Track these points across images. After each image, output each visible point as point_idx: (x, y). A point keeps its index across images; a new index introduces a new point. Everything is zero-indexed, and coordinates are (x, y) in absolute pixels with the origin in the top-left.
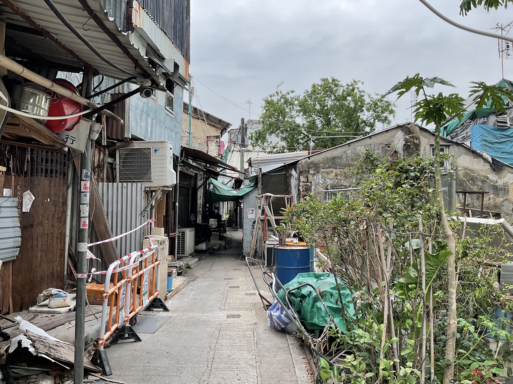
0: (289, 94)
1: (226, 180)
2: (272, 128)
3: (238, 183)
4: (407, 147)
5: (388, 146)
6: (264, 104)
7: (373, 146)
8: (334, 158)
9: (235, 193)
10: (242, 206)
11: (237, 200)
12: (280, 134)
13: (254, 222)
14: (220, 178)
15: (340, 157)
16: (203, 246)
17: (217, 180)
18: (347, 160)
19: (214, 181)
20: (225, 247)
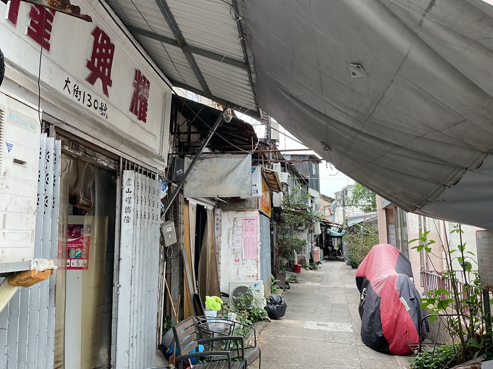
1: (335, 229)
3: (340, 231)
9: (339, 234)
14: (332, 228)
16: (327, 257)
19: (329, 229)
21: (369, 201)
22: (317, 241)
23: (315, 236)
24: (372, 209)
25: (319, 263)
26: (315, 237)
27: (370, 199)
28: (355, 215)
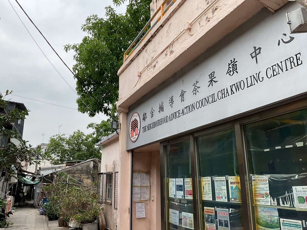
0: (62, 136)
1: (29, 177)
2: (53, 151)
3: (34, 179)
4: (94, 167)
5: (88, 166)
6: (50, 140)
7: (83, 166)
8: (70, 171)
9: (32, 183)
10: (35, 188)
11: (32, 186)
12: (57, 154)
13: (39, 194)
14: (26, 177)
15: (72, 170)
16: (17, 204)
17: (25, 178)
18: (74, 171)
19: (24, 178)
20: (26, 205)
21: (59, 156)
22: (10, 189)
23: (10, 184)
24: (60, 162)
25: (10, 213)
26: (9, 186)
27: (60, 155)
28: (46, 166)
